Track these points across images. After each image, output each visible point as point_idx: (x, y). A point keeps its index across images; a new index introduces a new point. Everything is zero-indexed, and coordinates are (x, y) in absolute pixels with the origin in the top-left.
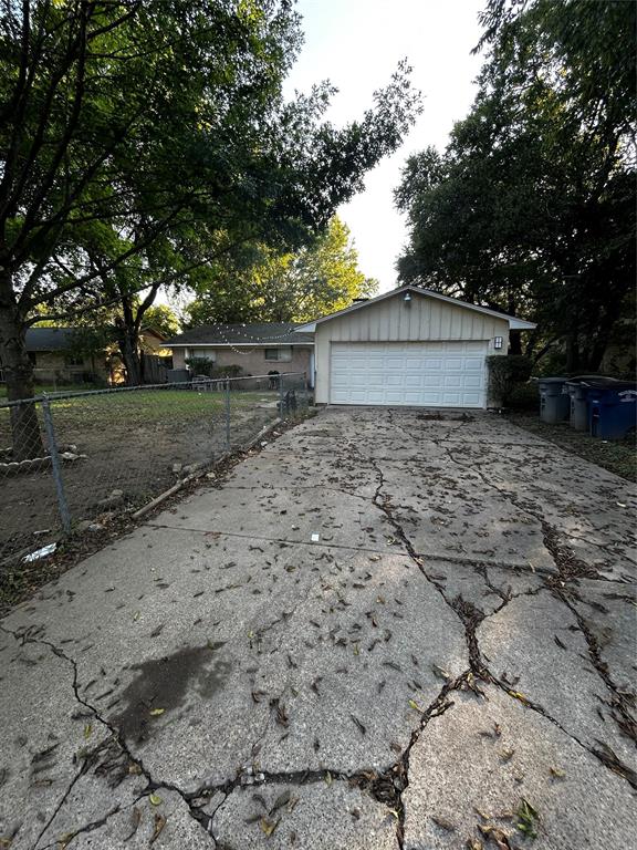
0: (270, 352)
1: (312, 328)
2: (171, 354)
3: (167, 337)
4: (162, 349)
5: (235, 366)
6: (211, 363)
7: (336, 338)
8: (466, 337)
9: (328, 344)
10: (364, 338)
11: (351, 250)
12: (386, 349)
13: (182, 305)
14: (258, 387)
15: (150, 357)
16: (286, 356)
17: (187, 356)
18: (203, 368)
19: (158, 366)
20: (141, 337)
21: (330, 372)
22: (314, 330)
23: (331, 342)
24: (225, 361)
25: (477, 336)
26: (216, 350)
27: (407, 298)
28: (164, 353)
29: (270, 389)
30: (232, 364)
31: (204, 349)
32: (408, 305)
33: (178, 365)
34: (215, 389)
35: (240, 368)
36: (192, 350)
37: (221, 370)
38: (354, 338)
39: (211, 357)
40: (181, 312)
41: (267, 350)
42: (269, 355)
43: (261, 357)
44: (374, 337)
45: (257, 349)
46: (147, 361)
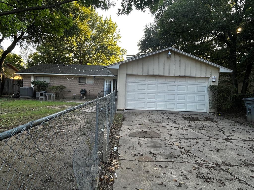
0: (82, 79)
1: (117, 67)
2: (21, 78)
3: (19, 69)
4: (16, 75)
5: (61, 86)
6: (47, 84)
7: (130, 73)
8: (198, 75)
9: (125, 76)
10: (145, 73)
11: (118, 35)
12: (157, 80)
13: (29, 54)
14: (74, 98)
15: (8, 79)
16: (90, 81)
17: (32, 80)
18: (42, 87)
19: (13, 84)
20: (3, 68)
21: (126, 91)
22: (118, 68)
23: (127, 75)
24: (56, 83)
25: (203, 75)
26: (51, 77)
27: (170, 54)
28: (17, 78)
29: (81, 99)
30: (59, 85)
31: (43, 76)
32: (169, 57)
33: (26, 84)
34: (50, 99)
35: (65, 87)
36: (35, 77)
37: (53, 88)
38: (140, 73)
39: (47, 81)
40: (28, 57)
41: (80, 78)
42: (81, 81)
43: (77, 82)
44: (151, 73)
45: (76, 77)
46: (6, 82)
